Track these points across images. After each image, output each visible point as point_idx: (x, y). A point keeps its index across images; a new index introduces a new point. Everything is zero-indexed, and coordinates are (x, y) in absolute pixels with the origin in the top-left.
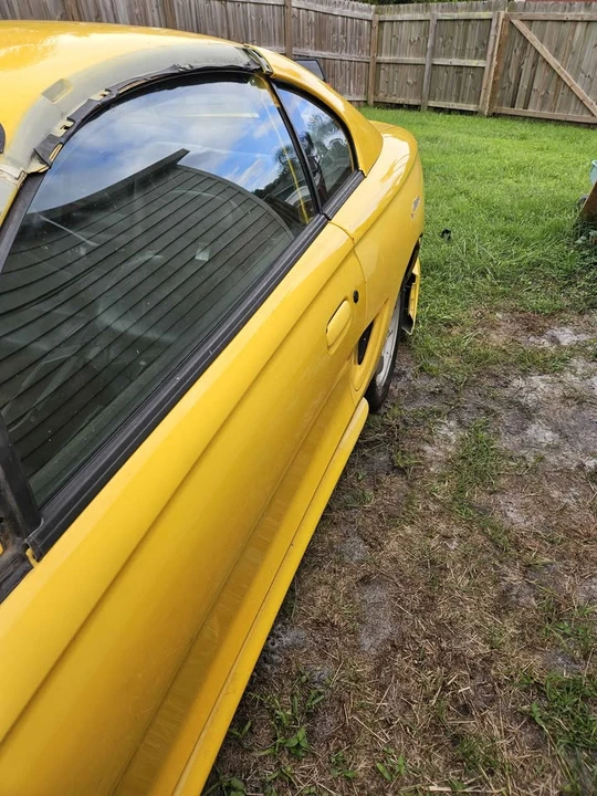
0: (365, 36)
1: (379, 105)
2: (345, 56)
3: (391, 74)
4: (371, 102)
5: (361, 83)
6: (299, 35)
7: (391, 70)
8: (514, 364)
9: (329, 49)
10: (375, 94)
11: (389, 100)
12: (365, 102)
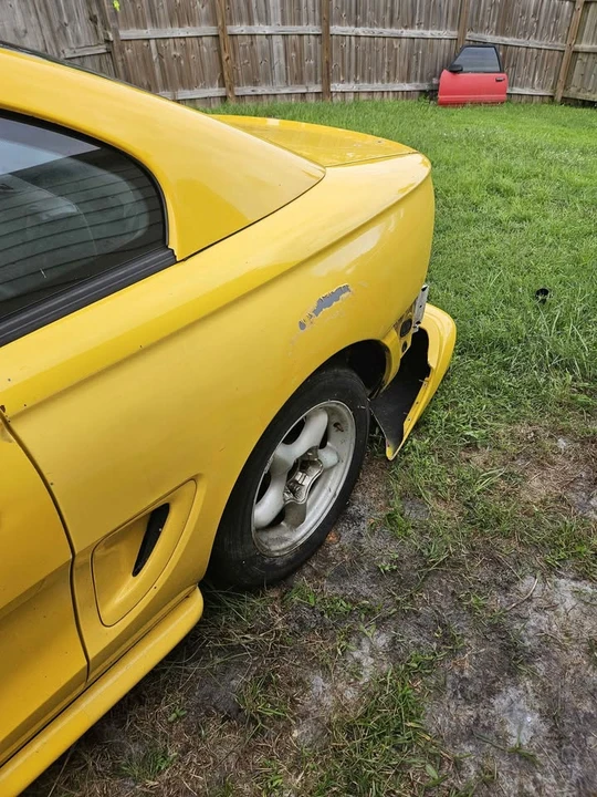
0: (563, 21)
1: (567, 101)
2: (533, 43)
3: (589, 66)
4: (558, 98)
5: (549, 76)
6: (477, 19)
7: (591, 60)
8: (538, 547)
9: (514, 34)
10: (566, 88)
11: (582, 96)
12: (552, 97)
